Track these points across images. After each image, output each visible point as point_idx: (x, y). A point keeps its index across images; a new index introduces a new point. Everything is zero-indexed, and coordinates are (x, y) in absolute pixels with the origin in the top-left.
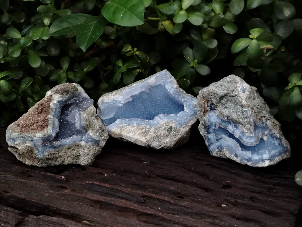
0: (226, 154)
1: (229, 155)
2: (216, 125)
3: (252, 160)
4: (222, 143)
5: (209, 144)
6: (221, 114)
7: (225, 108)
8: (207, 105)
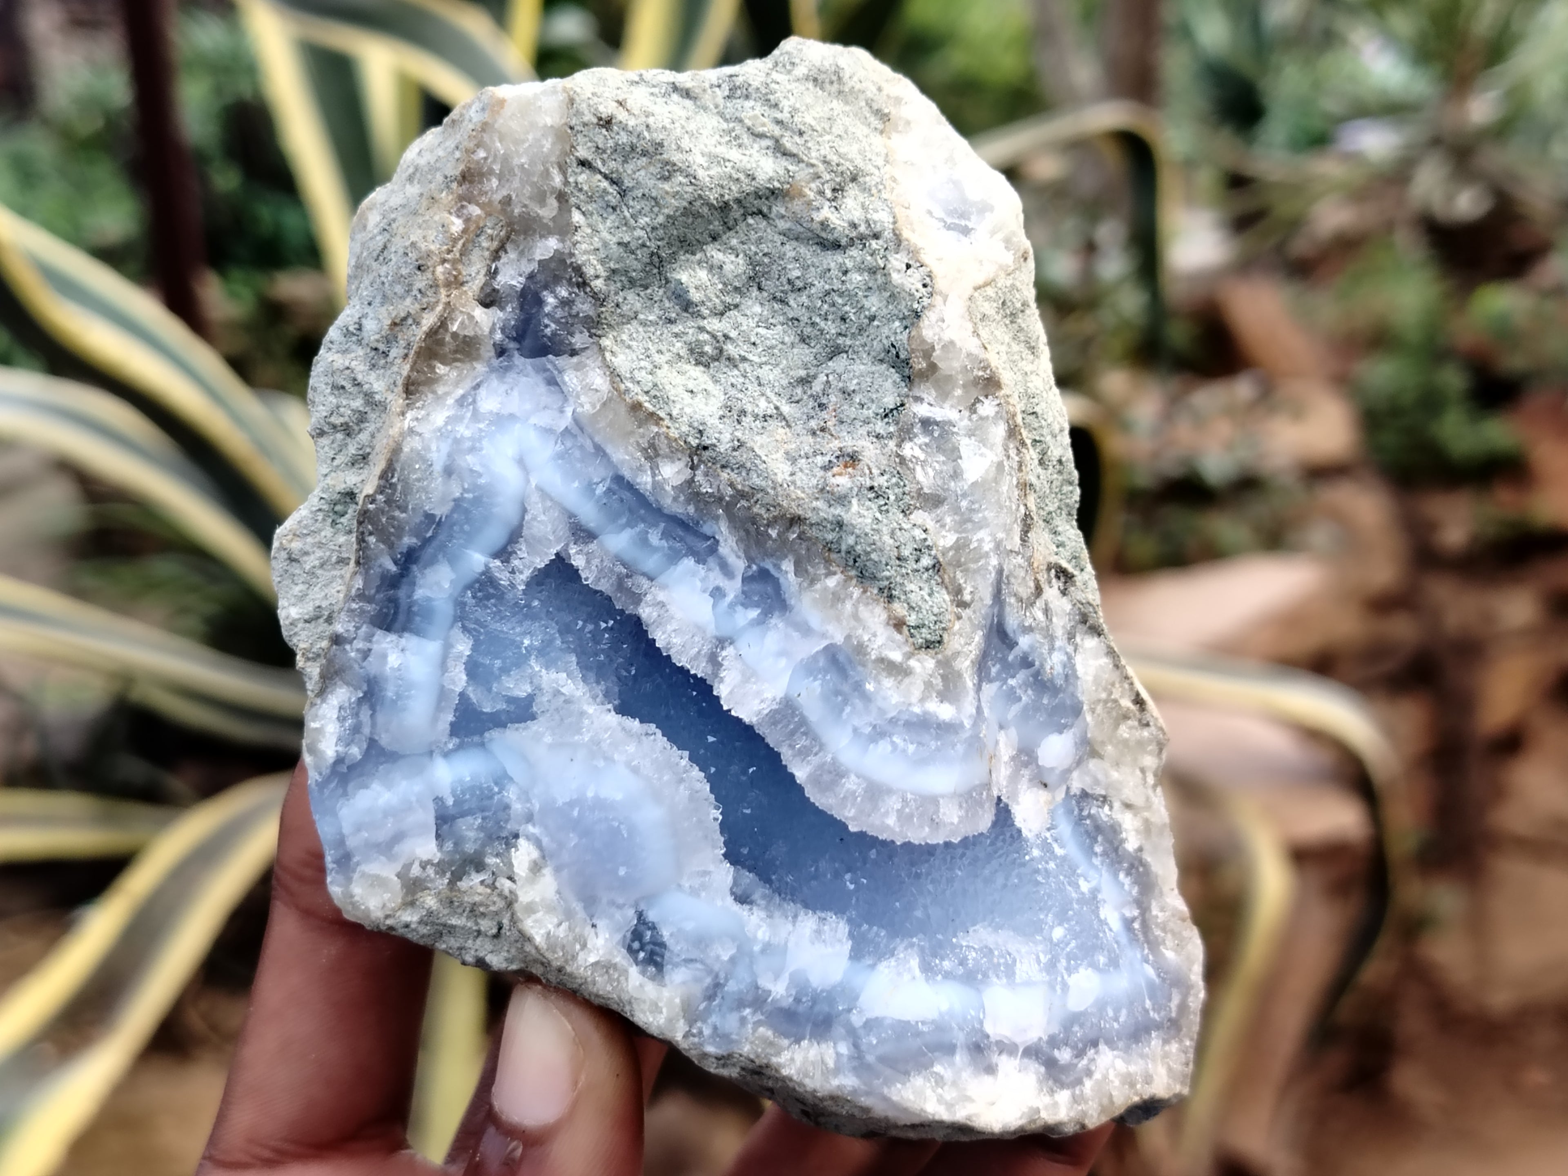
0: (531, 909)
1: (562, 932)
2: (515, 535)
3: (857, 1020)
4: (514, 768)
5: (356, 752)
6: (637, 407)
7: (700, 358)
8: (493, 274)
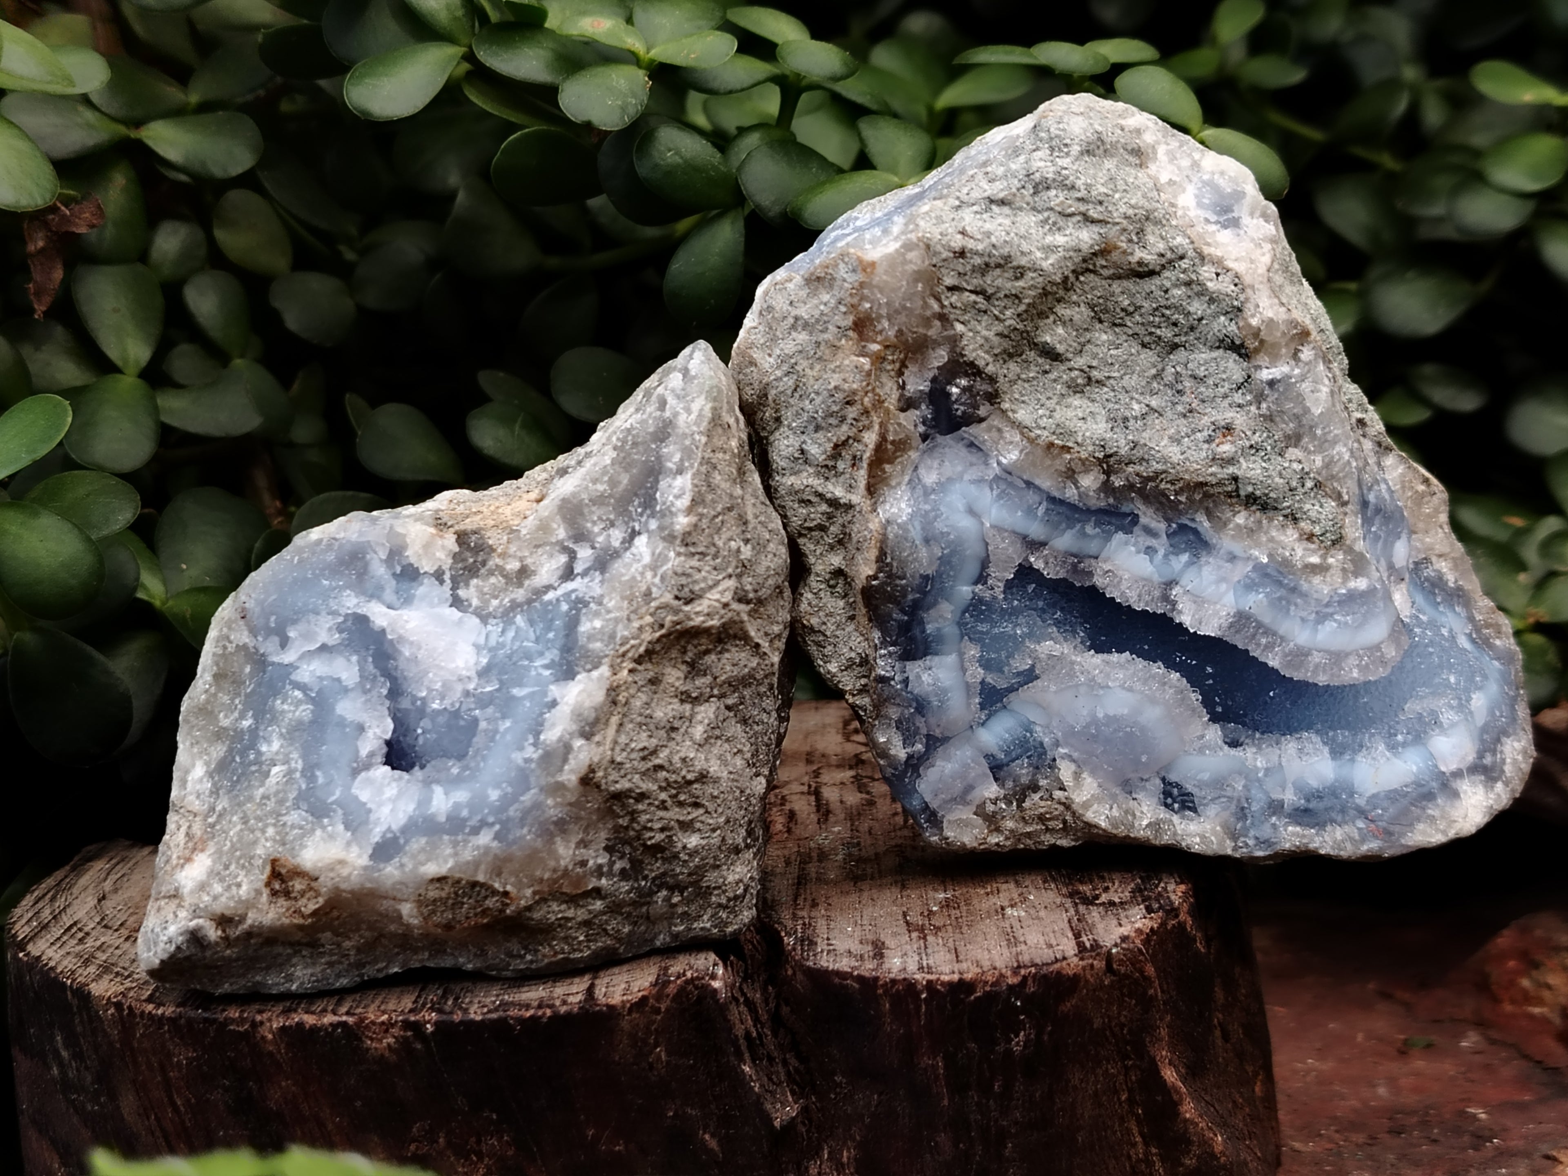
0: (1086, 805)
1: (1115, 813)
2: (985, 563)
3: (1361, 802)
4: (1033, 715)
5: (919, 747)
6: (1051, 445)
7: (1075, 389)
8: (903, 387)
